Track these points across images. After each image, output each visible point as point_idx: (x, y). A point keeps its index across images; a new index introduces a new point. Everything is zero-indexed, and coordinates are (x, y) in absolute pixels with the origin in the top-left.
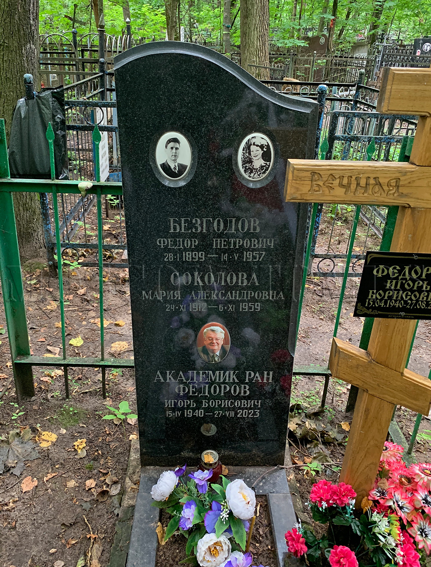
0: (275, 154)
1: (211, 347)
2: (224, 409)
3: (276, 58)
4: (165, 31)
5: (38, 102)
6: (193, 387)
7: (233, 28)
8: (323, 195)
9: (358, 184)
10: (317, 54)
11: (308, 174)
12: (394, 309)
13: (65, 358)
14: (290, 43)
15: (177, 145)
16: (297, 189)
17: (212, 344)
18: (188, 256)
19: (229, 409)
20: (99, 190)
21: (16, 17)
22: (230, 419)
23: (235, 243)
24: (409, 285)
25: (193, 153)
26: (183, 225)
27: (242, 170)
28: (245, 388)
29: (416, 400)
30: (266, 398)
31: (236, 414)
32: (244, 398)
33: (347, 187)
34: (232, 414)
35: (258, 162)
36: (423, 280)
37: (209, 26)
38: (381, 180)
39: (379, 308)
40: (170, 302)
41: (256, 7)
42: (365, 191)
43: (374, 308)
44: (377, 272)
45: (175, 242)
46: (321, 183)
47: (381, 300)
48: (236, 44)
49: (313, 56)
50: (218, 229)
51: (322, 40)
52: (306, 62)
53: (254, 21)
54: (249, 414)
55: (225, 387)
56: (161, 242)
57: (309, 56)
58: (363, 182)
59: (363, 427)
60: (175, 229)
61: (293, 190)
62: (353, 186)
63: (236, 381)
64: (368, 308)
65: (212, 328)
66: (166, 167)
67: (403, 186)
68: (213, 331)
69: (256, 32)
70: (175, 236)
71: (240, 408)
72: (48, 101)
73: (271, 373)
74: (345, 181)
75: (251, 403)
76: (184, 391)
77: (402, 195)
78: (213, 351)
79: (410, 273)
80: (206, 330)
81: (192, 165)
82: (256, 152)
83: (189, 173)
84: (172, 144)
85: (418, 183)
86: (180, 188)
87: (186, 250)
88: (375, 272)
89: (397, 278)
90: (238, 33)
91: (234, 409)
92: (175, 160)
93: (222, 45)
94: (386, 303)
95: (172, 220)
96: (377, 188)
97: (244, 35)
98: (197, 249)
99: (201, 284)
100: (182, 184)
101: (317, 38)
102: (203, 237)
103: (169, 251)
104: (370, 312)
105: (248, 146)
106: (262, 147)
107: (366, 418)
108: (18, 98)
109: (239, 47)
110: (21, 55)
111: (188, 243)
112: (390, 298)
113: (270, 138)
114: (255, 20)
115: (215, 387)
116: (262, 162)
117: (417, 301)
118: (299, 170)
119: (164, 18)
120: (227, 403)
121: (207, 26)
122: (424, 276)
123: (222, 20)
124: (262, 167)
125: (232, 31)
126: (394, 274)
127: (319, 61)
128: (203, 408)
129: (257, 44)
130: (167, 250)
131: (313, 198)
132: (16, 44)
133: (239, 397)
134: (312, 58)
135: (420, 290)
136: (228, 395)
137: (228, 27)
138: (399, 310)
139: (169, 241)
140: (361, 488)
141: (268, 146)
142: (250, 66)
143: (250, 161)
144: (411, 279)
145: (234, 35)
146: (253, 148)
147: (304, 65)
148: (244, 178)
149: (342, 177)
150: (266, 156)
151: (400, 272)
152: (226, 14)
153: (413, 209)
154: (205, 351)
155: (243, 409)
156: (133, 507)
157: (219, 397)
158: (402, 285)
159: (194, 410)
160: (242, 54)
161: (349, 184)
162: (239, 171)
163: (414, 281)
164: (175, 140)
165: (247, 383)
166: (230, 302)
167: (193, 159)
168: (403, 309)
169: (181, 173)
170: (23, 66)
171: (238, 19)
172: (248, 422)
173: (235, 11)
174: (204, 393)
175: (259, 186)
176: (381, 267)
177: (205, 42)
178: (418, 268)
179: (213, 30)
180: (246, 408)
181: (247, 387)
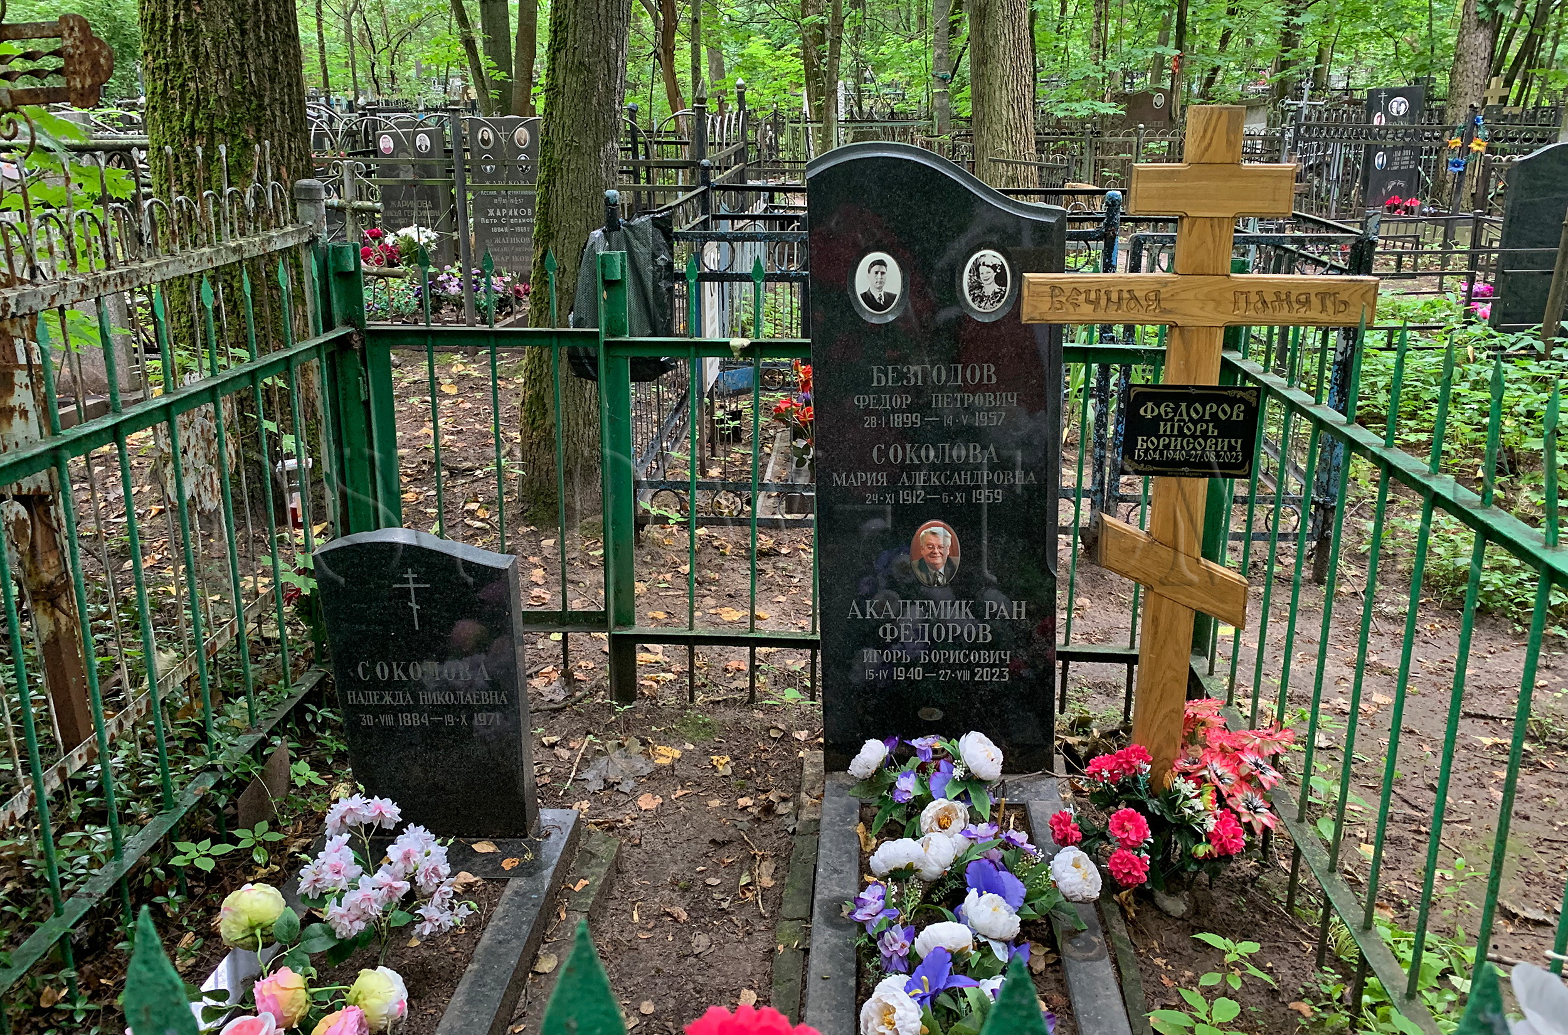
0: (1012, 277)
1: (932, 560)
2: (954, 667)
3: (1055, 142)
4: (803, 91)
5: (626, 235)
6: (906, 628)
7: (956, 78)
8: (1067, 313)
9: (1109, 300)
10: (1146, 128)
11: (1047, 289)
12: (1173, 463)
13: (691, 628)
14: (1082, 109)
15: (883, 269)
16: (1035, 307)
17: (932, 555)
18: (897, 421)
19: (961, 666)
20: (758, 350)
21: (594, 101)
22: (963, 685)
23: (962, 400)
24: (1189, 429)
25: (903, 279)
26: (890, 375)
27: (969, 299)
28: (984, 629)
29: (1222, 601)
30: (1018, 647)
31: (973, 675)
32: (984, 647)
33: (1096, 303)
34: (967, 676)
35: (990, 288)
36: (1207, 422)
37: (900, 77)
38: (1137, 294)
39: (1153, 462)
40: (872, 490)
41: (1002, 43)
42: (1119, 308)
43: (1146, 463)
44: (1148, 411)
45: (879, 399)
46: (1063, 300)
47: (1155, 451)
48: (963, 115)
49: (1138, 134)
50: (939, 381)
51: (1159, 100)
52: (1124, 147)
53: (1000, 70)
54: (993, 675)
55: (954, 629)
56: (861, 401)
57: (1129, 135)
58: (1114, 297)
59: (1152, 649)
60: (879, 381)
61: (1030, 309)
62: (1103, 302)
63: (971, 617)
64: (1139, 462)
65: (933, 529)
66: (868, 297)
67: (1165, 299)
68: (934, 534)
69: (1004, 92)
70: (880, 390)
71: (978, 665)
72: (645, 233)
73: (1023, 603)
74: (1093, 296)
75: (994, 656)
76: (892, 634)
77: (1164, 311)
78: (935, 566)
79: (1188, 414)
80: (923, 532)
81: (903, 294)
82: (988, 275)
83: (898, 304)
84: (876, 268)
85: (1183, 296)
86: (887, 324)
87: (894, 411)
88: (1142, 412)
89: (1172, 420)
90: (967, 91)
91: (970, 667)
92: (880, 288)
93: (931, 118)
94: (1161, 454)
95: (875, 369)
96: (1132, 304)
97: (979, 98)
98: (910, 409)
99: (916, 461)
100: (891, 318)
101: (1146, 96)
102: (917, 391)
103: (871, 413)
104: (1141, 467)
105: (976, 267)
106: (994, 267)
107: (1156, 633)
108: (589, 229)
109: (968, 120)
110: (598, 160)
111: (897, 401)
112: (1167, 447)
113: (1002, 253)
114: (1002, 69)
115: (939, 628)
116: (996, 288)
117: (1204, 449)
118: (1035, 284)
119: (798, 65)
120: (957, 656)
121: (896, 77)
122: (1207, 417)
123: (930, 63)
124: (996, 293)
125: (953, 85)
126: (1167, 413)
127: (1151, 145)
128: (923, 665)
129: (1008, 115)
130: (868, 411)
131: (1054, 318)
132: (591, 143)
133: (975, 647)
134: (1135, 139)
135: (1205, 435)
136: (958, 643)
137: (944, 79)
138: (1180, 464)
139: (871, 399)
140: (1162, 755)
141: (1002, 266)
142: (994, 161)
143: (980, 287)
144: (1191, 420)
145: (959, 96)
146: (982, 269)
147: (1117, 154)
148: (972, 309)
149: (1088, 292)
150: (1000, 279)
151: (1175, 410)
152: (939, 51)
153: (1182, 328)
154: (923, 565)
155: (983, 666)
156: (818, 821)
157: (945, 645)
158: (1180, 429)
159: (907, 667)
160: (975, 137)
161: (1098, 299)
162: (965, 299)
163: (1195, 423)
164: (881, 263)
165: (987, 621)
166: (958, 488)
167: (904, 286)
168: (1187, 463)
169: (888, 303)
170: (600, 178)
171: (966, 58)
172: (992, 691)
173: (959, 43)
174: (923, 638)
175: (993, 319)
176: (1150, 404)
177: (892, 113)
178: (1197, 405)
179: (908, 83)
180: (988, 665)
181: (988, 628)
